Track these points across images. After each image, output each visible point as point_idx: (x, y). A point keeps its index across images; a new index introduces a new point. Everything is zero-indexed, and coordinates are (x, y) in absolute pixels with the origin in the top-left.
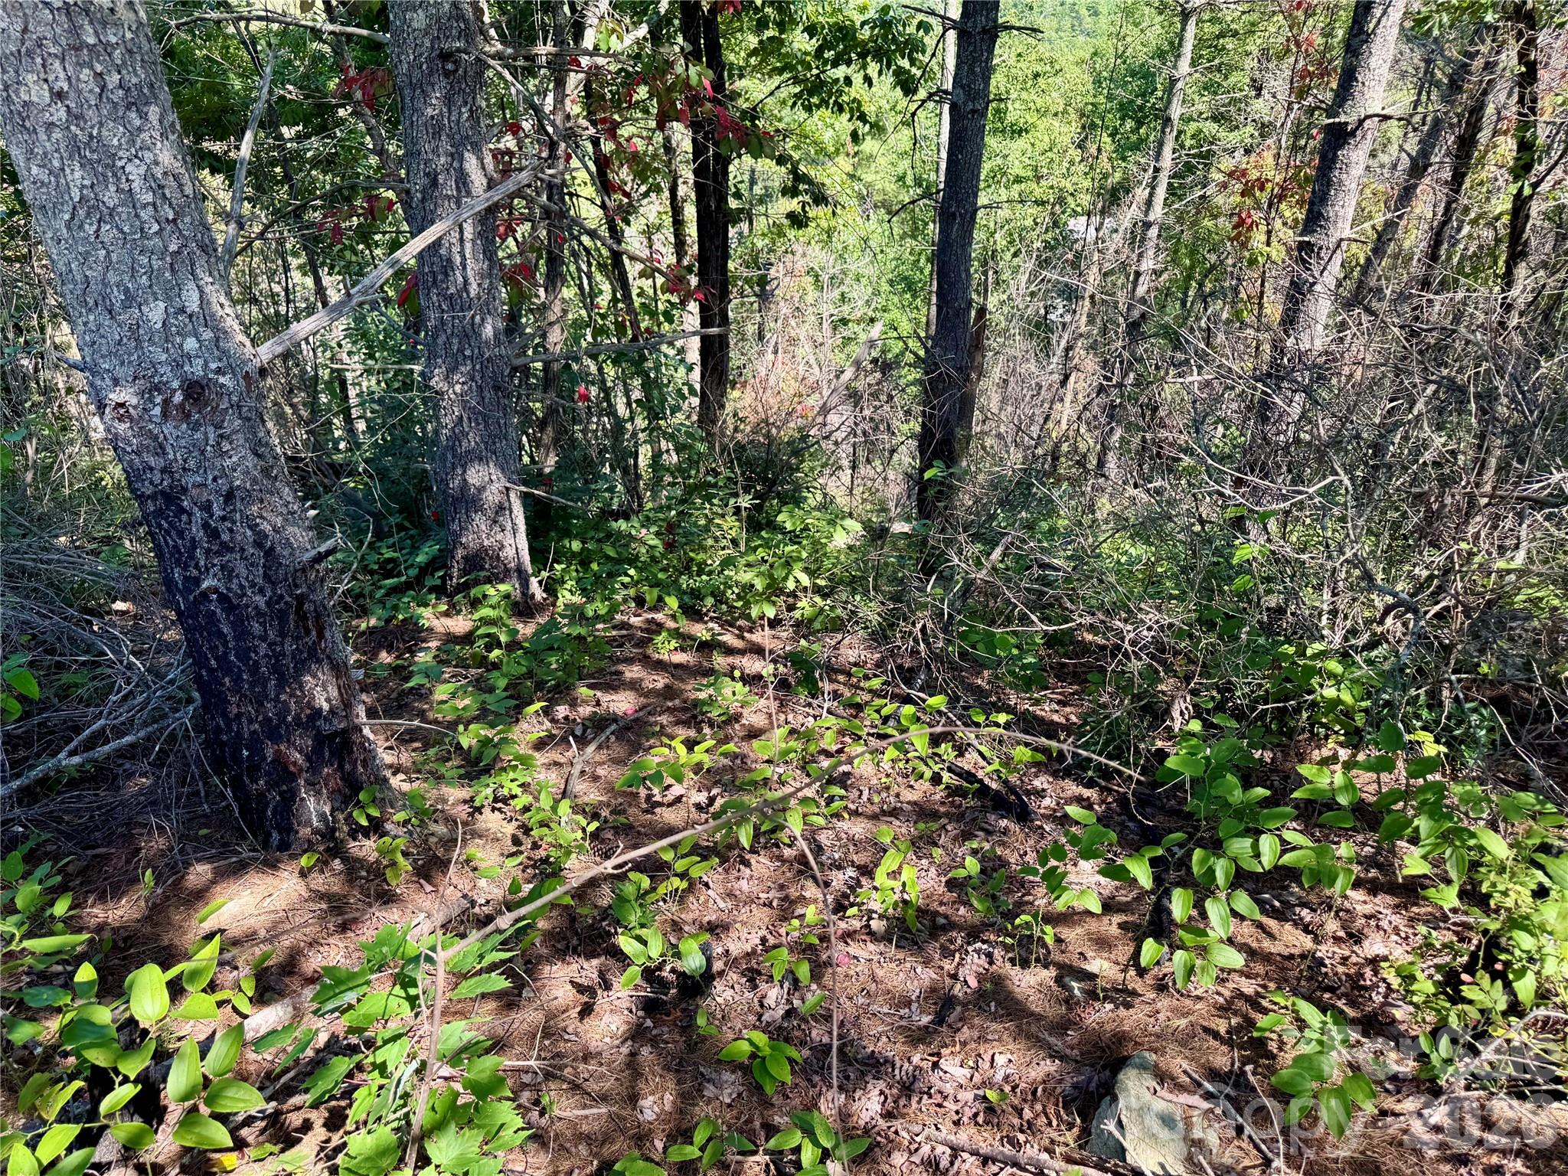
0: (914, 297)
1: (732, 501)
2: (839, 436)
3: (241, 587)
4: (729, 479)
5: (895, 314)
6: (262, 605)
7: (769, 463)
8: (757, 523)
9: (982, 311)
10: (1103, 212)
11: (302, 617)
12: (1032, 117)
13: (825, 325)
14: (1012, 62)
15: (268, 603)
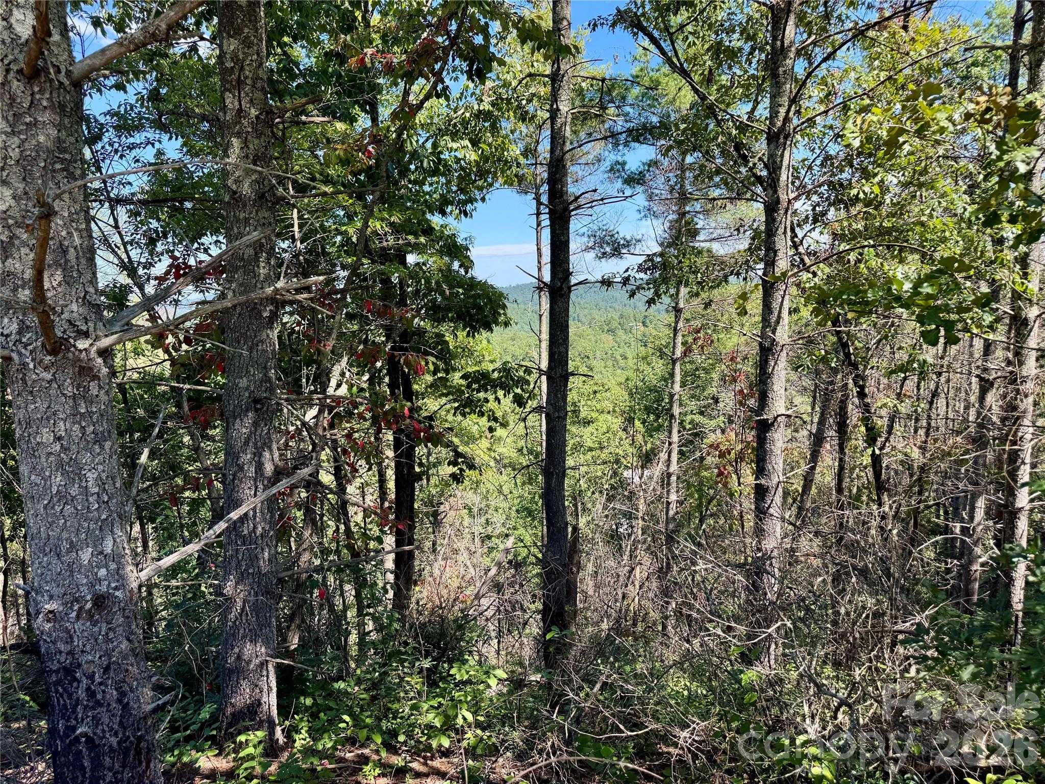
0: (533, 520)
1: (417, 664)
2: (489, 613)
3: (103, 731)
4: (414, 648)
5: (521, 531)
6: (115, 744)
7: (442, 635)
8: (433, 679)
9: (575, 529)
10: (642, 467)
11: (138, 752)
12: (595, 415)
13: (476, 540)
14: (580, 385)
15: (119, 743)
